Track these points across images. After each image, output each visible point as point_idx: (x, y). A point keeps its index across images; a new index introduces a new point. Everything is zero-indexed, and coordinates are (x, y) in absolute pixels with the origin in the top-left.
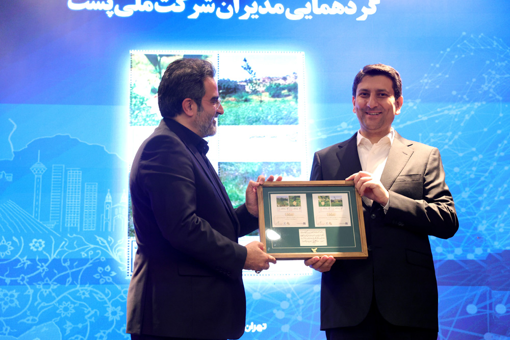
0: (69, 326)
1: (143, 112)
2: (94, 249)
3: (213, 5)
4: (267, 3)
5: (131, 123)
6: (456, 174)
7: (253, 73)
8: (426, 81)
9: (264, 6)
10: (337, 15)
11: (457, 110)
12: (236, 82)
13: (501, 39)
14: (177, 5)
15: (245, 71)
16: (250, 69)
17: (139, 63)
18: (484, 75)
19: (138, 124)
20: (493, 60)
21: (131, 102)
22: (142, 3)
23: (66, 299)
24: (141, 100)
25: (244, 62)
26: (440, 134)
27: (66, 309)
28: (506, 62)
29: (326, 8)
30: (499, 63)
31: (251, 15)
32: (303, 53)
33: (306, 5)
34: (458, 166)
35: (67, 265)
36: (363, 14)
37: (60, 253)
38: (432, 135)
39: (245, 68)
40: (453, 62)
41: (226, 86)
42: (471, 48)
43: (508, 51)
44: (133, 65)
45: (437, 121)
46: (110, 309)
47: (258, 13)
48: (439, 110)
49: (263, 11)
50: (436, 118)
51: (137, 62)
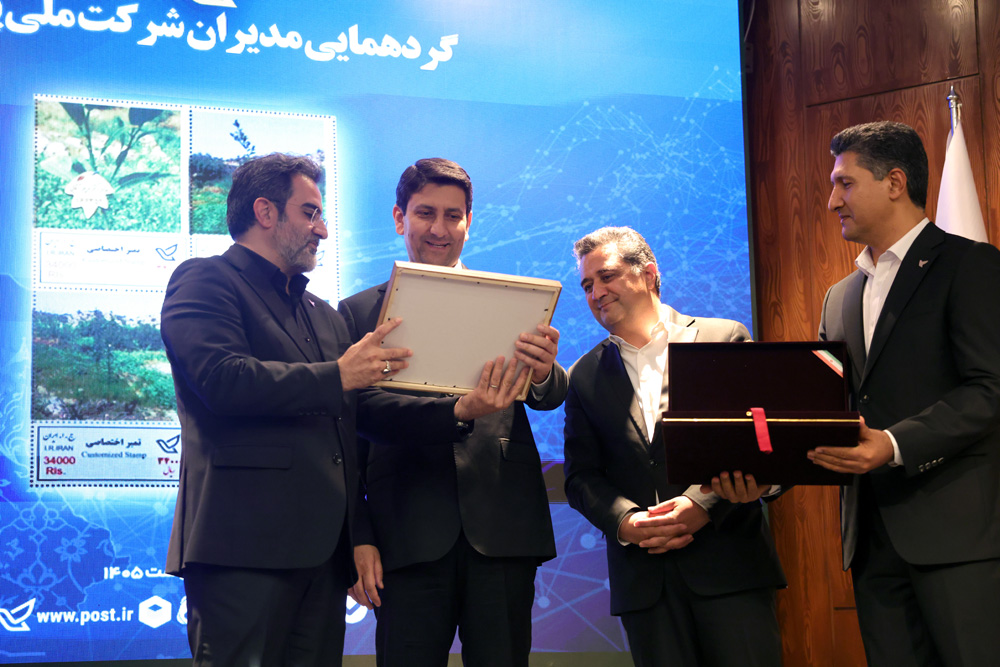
1: (57, 204)
3: (182, 24)
4: (274, 29)
5: (37, 221)
6: (570, 328)
7: (250, 147)
8: (528, 176)
9: (268, 34)
10: (390, 57)
11: (574, 226)
12: (221, 160)
13: (640, 117)
14: (118, 19)
15: (237, 142)
16: (245, 139)
17: (50, 117)
18: (615, 172)
19: (50, 224)
20: (629, 150)
21: (37, 184)
22: (56, 12)
24: (55, 183)
25: (236, 127)
26: (549, 264)
28: (648, 154)
29: (371, 45)
30: (638, 156)
31: (247, 46)
32: (334, 118)
33: (340, 38)
34: (574, 316)
36: (431, 59)
38: (536, 264)
39: (236, 138)
40: (570, 149)
41: (204, 166)
42: (596, 129)
43: (651, 136)
44: (40, 119)
45: (544, 243)
47: (258, 44)
48: (547, 224)
49: (267, 42)
50: (543, 237)
51: (47, 114)
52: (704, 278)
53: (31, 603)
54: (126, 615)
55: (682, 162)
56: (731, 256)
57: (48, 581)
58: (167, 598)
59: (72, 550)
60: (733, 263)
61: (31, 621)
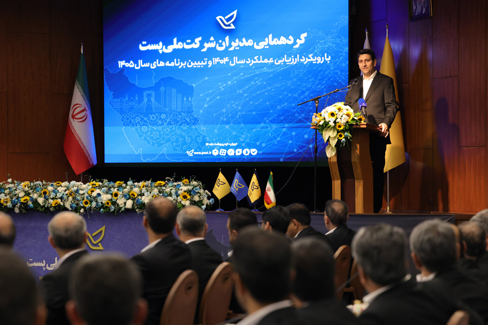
0: (174, 144)
2: (181, 118)
20: (319, 40)
23: (173, 135)
27: (173, 138)
28: (324, 40)
30: (321, 41)
35: (173, 123)
37: (171, 119)
46: (187, 138)
52: (336, 71)
53: (193, 150)
54: (210, 153)
55: (332, 42)
56: (344, 65)
57: (196, 146)
58: (218, 149)
59: (200, 140)
60: (344, 67)
61: (193, 154)
